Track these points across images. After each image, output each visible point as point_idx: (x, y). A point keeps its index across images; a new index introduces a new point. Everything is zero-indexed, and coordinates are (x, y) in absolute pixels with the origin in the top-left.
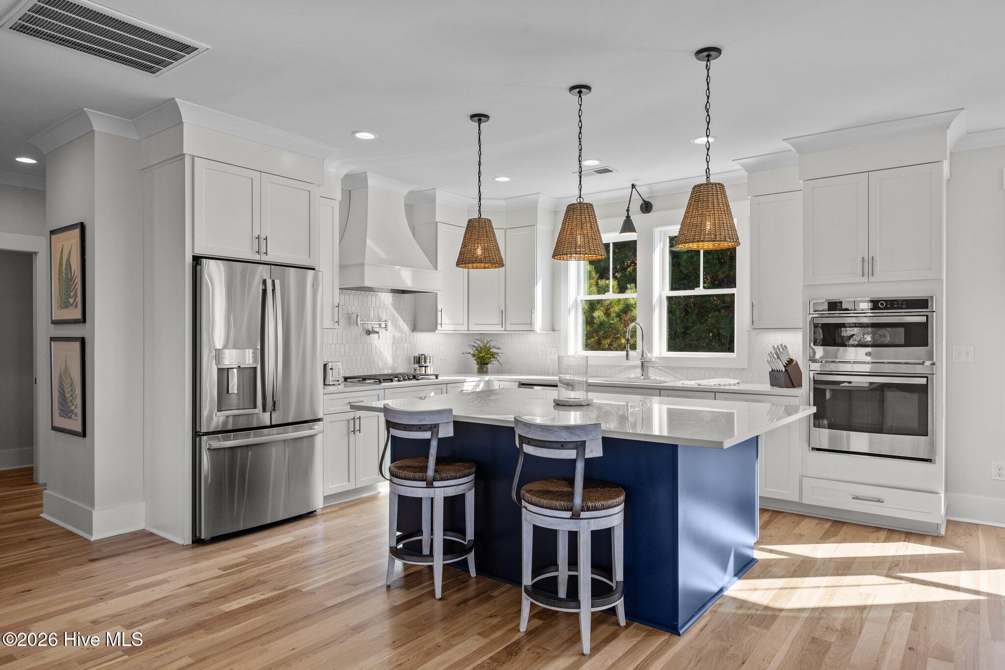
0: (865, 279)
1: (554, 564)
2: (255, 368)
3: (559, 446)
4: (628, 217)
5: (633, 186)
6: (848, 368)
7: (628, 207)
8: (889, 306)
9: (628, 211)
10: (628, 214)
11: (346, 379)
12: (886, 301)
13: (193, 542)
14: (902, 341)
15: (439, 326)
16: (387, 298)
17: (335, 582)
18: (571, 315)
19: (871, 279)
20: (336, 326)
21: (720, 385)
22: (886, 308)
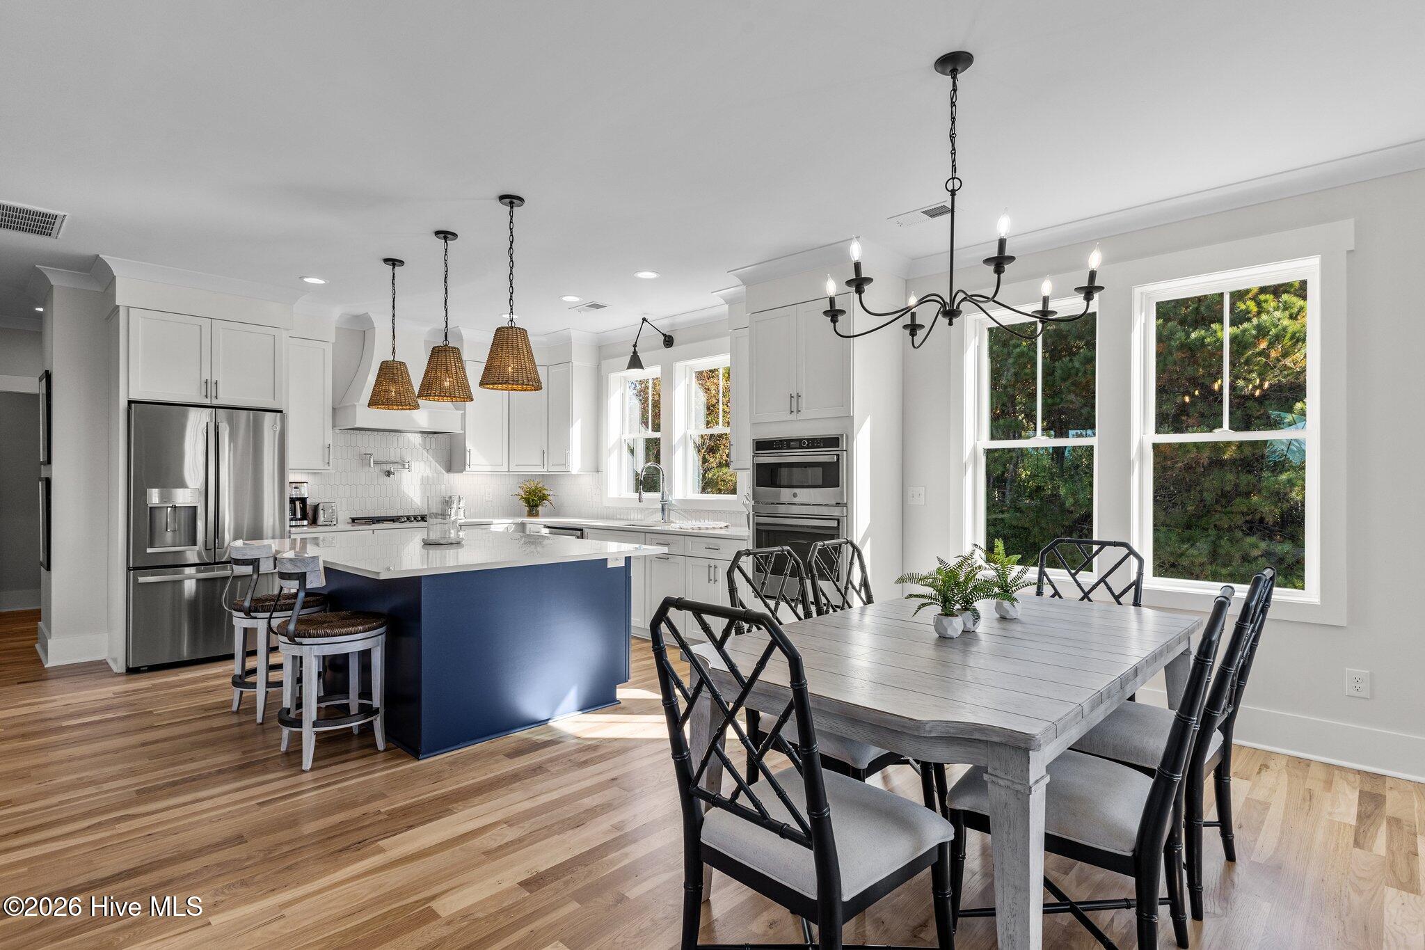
0: (793, 416)
1: (345, 691)
2: (195, 508)
3: (287, 577)
4: (635, 353)
5: (644, 320)
6: (795, 510)
7: (636, 343)
8: (810, 445)
9: (635, 346)
10: (635, 349)
11: (353, 520)
12: (808, 440)
13: (127, 672)
14: (820, 482)
15: (467, 467)
16: (416, 439)
17: (195, 706)
18: (612, 456)
19: (800, 416)
20: (327, 467)
21: (700, 528)
22: (808, 447)
